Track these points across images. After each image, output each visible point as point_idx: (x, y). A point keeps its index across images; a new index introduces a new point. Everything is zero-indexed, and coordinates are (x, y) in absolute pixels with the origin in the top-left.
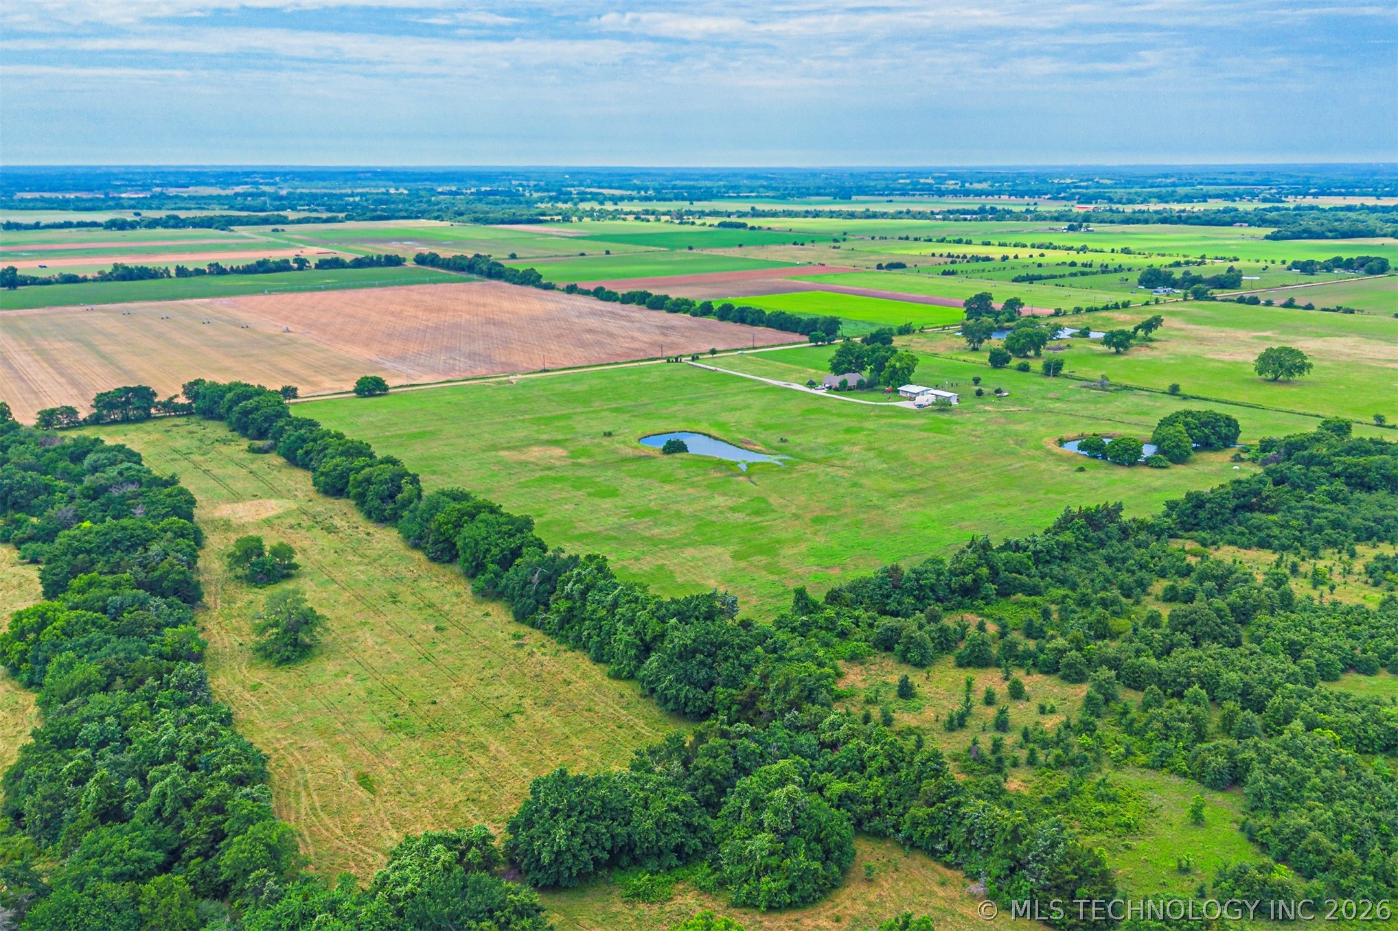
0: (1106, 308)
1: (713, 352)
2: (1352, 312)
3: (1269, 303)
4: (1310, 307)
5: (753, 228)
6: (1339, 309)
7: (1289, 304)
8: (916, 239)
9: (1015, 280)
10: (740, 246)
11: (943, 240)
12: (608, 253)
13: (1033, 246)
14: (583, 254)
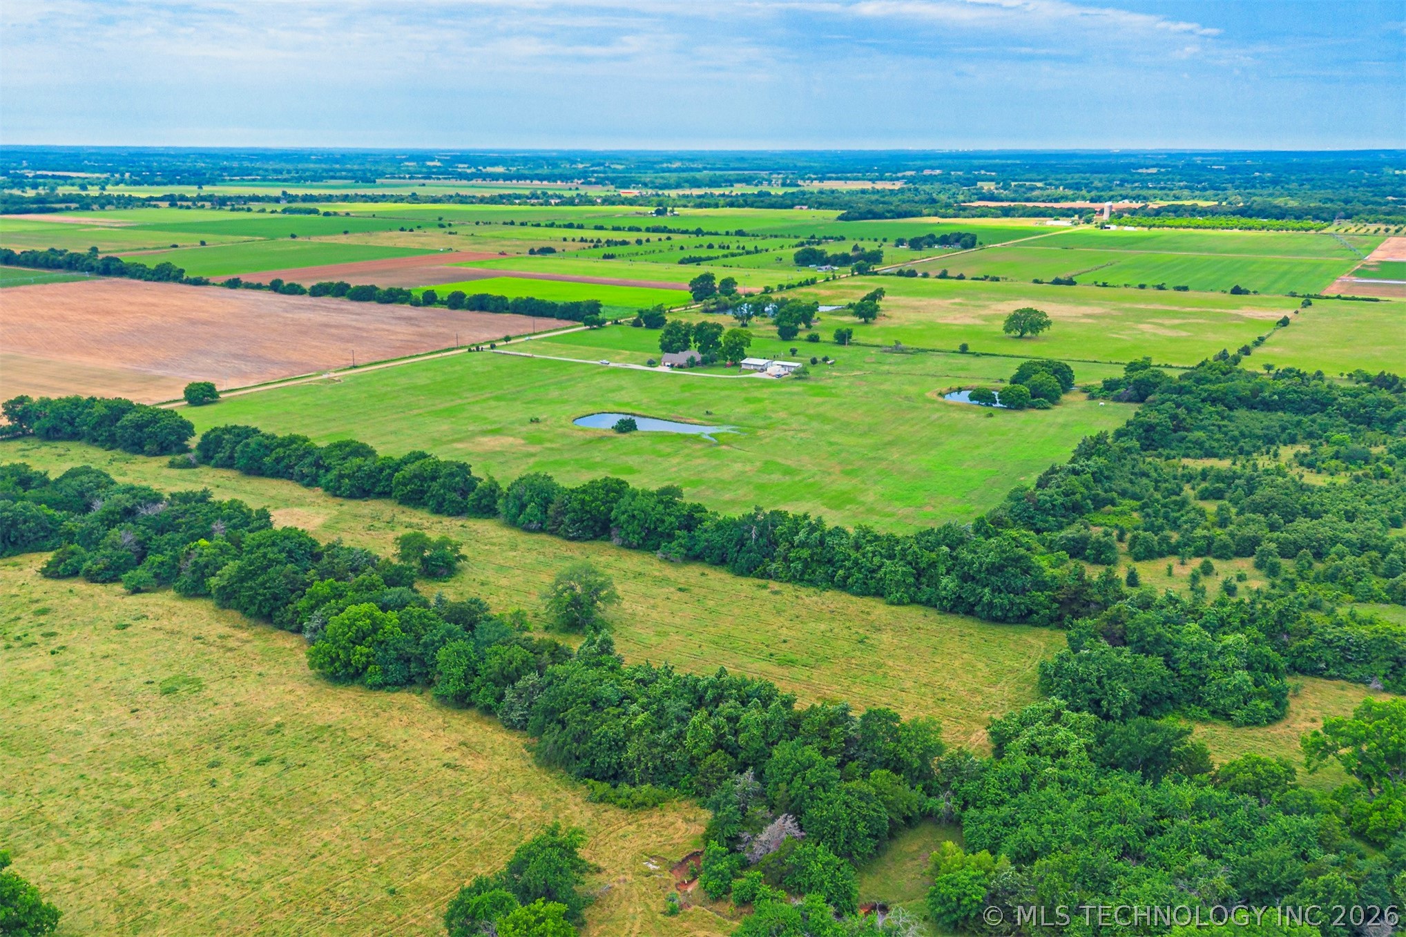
0: (801, 285)
1: (507, 339)
2: (997, 280)
3: (926, 275)
4: (961, 277)
5: (327, 214)
6: (986, 277)
7: (943, 275)
8: (522, 224)
9: (682, 262)
10: (346, 233)
11: (552, 225)
12: (203, 243)
13: (648, 230)
14: (175, 246)
